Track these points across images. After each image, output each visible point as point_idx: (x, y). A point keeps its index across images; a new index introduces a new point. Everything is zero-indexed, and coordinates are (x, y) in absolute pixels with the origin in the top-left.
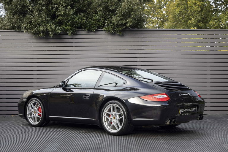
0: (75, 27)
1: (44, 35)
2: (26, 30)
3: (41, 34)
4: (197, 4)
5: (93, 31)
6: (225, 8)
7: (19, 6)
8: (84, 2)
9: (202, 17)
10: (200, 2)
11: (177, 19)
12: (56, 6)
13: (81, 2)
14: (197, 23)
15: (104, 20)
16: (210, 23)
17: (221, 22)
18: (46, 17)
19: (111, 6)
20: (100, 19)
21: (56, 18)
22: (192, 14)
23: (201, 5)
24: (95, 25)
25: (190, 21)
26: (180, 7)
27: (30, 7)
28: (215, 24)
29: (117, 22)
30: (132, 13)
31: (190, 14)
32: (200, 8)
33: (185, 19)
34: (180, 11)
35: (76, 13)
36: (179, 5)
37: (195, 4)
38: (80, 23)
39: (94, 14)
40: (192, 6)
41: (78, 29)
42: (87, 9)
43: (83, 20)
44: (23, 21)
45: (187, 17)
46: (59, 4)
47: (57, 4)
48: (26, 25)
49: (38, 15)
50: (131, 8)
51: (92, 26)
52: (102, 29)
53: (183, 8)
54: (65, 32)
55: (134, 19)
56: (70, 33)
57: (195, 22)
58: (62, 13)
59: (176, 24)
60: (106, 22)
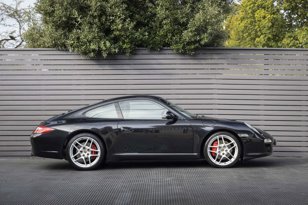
0: (135, 45)
1: (96, 55)
2: (72, 49)
3: (92, 53)
4: (268, 17)
5: (157, 50)
6: (302, 23)
7: (65, 18)
8: (145, 13)
9: (273, 33)
10: (271, 14)
11: (241, 37)
12: (112, 18)
13: (142, 13)
14: (266, 42)
15: (172, 36)
16: (283, 42)
17: (297, 40)
18: (98, 32)
19: (182, 18)
20: (166, 35)
21: (110, 33)
22: (260, 30)
23: (272, 20)
24: (159, 43)
25: (257, 39)
26: (246, 22)
27: (79, 19)
28: (290, 43)
29: (189, 38)
30: (209, 27)
31: (258, 29)
32: (271, 22)
33: (252, 36)
34: (245, 27)
35: (136, 27)
36: (244, 18)
37: (264, 17)
38: (142, 39)
39: (158, 28)
40: (260, 21)
41: (138, 47)
42: (148, 22)
43: (145, 36)
44: (68, 37)
45: (254, 33)
46: (115, 15)
47: (113, 16)
48: (73, 42)
49: (88, 30)
50: (208, 21)
51: (156, 43)
52: (169, 48)
53: (249, 22)
54: (122, 52)
55: (211, 34)
56: (128, 52)
57: (264, 40)
58: (120, 27)
59: (239, 43)
60: (173, 39)
